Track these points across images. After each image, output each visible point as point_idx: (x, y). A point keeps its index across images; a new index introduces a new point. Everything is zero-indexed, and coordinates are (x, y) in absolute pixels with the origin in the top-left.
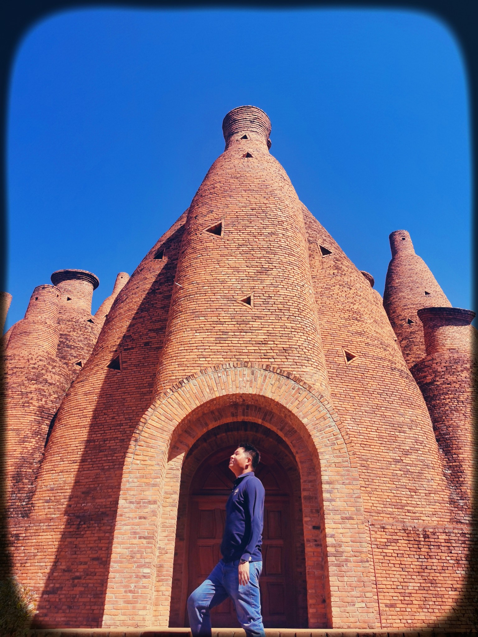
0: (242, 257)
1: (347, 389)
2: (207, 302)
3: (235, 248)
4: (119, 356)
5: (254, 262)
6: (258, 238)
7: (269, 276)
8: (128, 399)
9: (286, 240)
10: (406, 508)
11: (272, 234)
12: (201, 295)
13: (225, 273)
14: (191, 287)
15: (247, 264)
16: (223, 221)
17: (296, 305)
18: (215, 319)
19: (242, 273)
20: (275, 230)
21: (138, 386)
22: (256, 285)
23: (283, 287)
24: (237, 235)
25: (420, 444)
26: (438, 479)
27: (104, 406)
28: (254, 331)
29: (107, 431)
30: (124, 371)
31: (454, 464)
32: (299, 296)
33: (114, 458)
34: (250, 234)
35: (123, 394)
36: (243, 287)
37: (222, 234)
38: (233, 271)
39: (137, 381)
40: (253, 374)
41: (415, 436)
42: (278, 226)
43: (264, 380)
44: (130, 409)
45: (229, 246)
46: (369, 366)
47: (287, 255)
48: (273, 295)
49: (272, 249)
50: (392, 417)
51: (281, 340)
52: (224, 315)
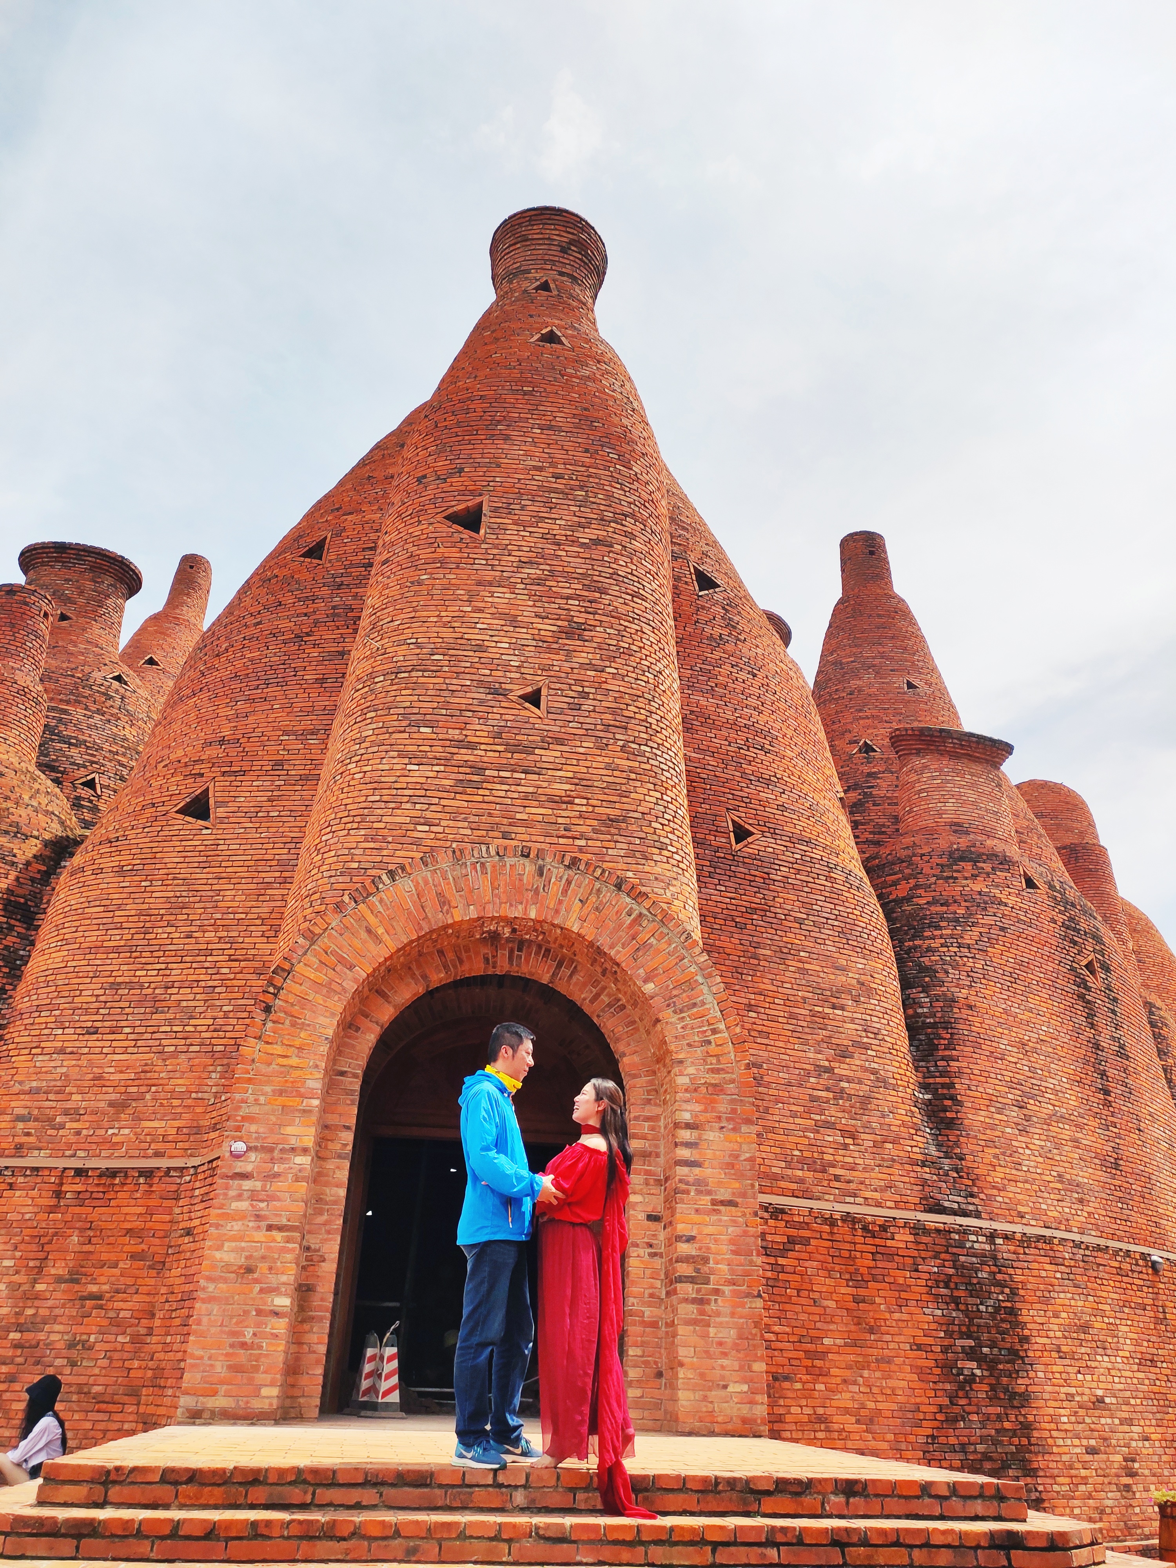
0: (526, 592)
1: (729, 907)
2: (438, 693)
3: (512, 569)
4: (207, 789)
5: (553, 606)
6: (567, 548)
7: (586, 644)
8: (228, 893)
9: (629, 560)
10: (832, 1171)
11: (597, 542)
12: (426, 674)
13: (485, 626)
14: (404, 653)
15: (536, 609)
16: (485, 498)
17: (643, 717)
18: (454, 734)
19: (525, 630)
20: (605, 534)
21: (252, 863)
22: (555, 663)
23: (615, 671)
24: (516, 537)
25: (872, 1036)
26: (904, 1112)
27: (168, 906)
28: (544, 771)
29: (174, 966)
30: (219, 826)
31: (938, 1080)
32: (650, 697)
33: (187, 1028)
34: (548, 536)
35: (216, 881)
36: (525, 665)
37: (482, 532)
38: (503, 622)
39: (252, 852)
40: (541, 874)
41: (864, 1016)
42: (612, 524)
43: (565, 892)
44: (232, 916)
45: (497, 563)
46: (781, 857)
47: (629, 597)
48: (593, 690)
49: (595, 578)
50: (822, 974)
51: (605, 797)
52: (478, 727)
